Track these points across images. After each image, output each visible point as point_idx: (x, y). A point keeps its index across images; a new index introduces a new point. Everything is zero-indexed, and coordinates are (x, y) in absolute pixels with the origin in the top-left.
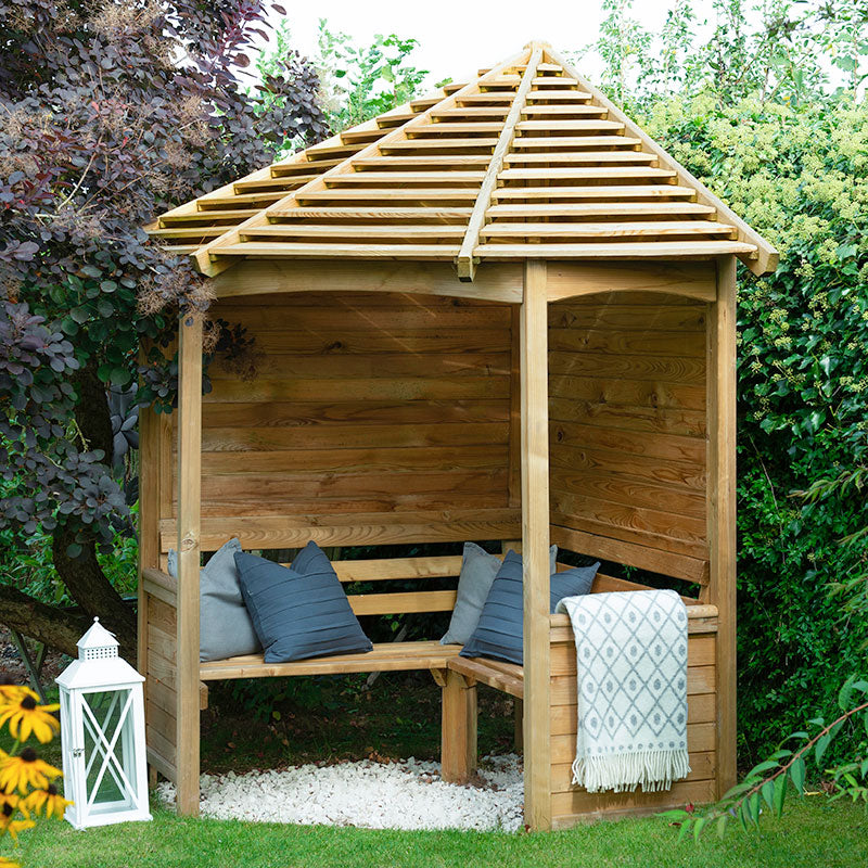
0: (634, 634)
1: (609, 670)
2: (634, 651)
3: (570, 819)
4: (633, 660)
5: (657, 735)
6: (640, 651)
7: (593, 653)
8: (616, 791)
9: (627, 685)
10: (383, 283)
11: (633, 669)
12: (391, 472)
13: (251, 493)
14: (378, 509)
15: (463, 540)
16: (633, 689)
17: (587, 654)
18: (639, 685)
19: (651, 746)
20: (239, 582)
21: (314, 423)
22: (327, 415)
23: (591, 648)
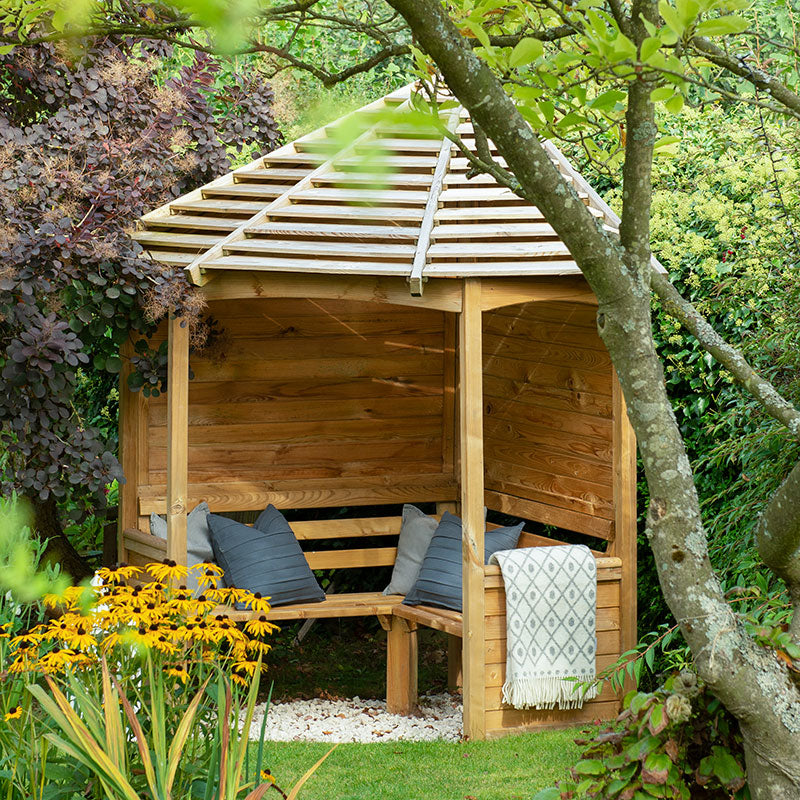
0: (552, 581)
1: (532, 610)
2: (552, 595)
3: (501, 732)
4: (552, 602)
5: (571, 663)
6: (557, 594)
7: (519, 596)
8: (538, 708)
9: (546, 623)
10: (345, 293)
11: (552, 610)
12: (339, 442)
13: (216, 462)
14: (326, 475)
15: (402, 502)
16: (552, 625)
17: (515, 597)
18: (557, 622)
19: (566, 672)
20: (211, 541)
21: (271, 399)
22: (283, 392)
23: (518, 593)
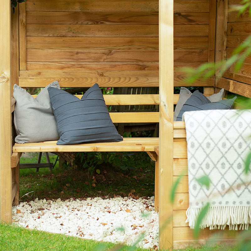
0: (225, 135)
1: (208, 156)
2: (224, 145)
3: (186, 243)
4: (224, 150)
5: (239, 196)
6: (228, 145)
7: (197, 145)
8: (210, 229)
9: (219, 166)
11: (223, 156)
13: (69, 59)
16: (223, 168)
17: (193, 146)
18: (227, 166)
19: (234, 203)
21: (102, 23)
23: (196, 142)
